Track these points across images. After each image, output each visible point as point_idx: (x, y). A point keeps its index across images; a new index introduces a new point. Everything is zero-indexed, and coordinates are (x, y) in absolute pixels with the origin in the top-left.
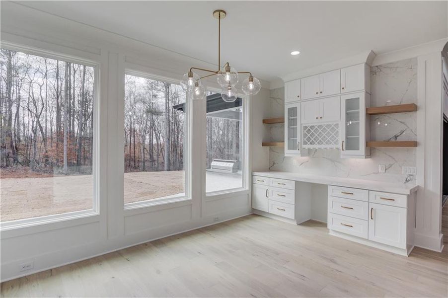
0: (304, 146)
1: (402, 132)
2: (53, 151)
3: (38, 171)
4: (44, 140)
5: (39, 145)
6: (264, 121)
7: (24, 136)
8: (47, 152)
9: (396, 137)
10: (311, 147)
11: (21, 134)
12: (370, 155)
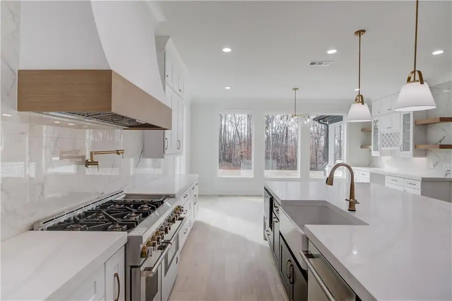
0: (382, 148)
1: (444, 137)
2: (245, 152)
3: (236, 166)
4: (240, 144)
5: (237, 147)
6: (362, 130)
7: (229, 141)
8: (242, 152)
9: (440, 141)
10: (392, 148)
11: (227, 139)
12: (426, 155)
